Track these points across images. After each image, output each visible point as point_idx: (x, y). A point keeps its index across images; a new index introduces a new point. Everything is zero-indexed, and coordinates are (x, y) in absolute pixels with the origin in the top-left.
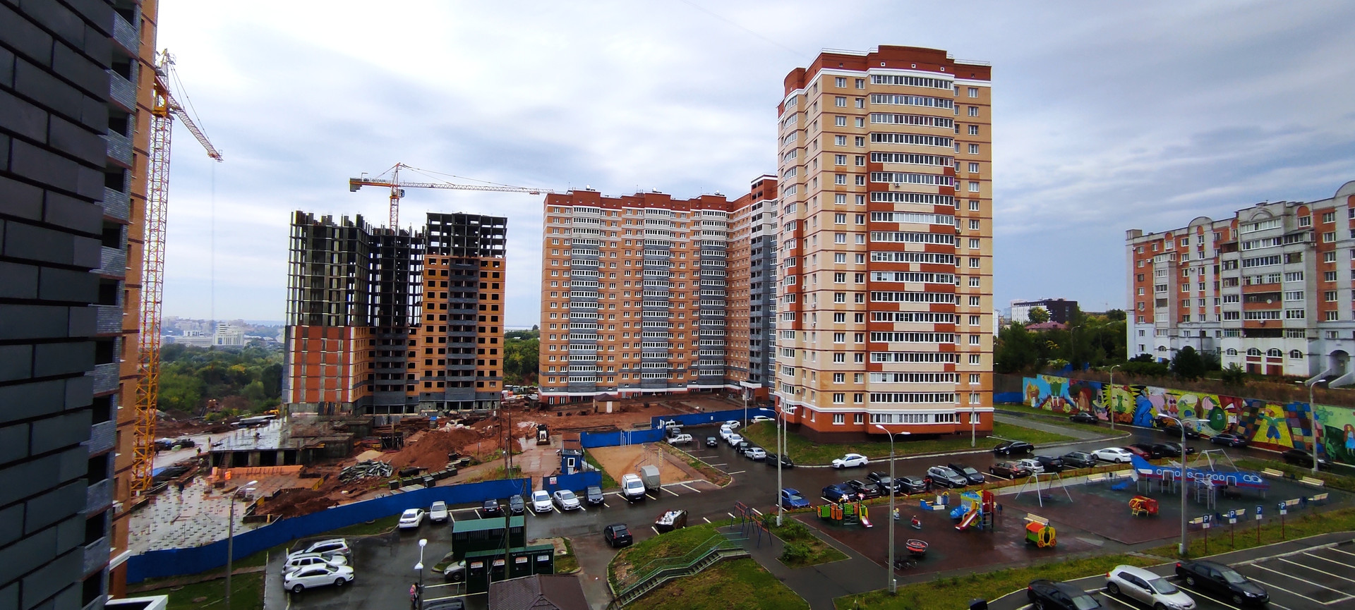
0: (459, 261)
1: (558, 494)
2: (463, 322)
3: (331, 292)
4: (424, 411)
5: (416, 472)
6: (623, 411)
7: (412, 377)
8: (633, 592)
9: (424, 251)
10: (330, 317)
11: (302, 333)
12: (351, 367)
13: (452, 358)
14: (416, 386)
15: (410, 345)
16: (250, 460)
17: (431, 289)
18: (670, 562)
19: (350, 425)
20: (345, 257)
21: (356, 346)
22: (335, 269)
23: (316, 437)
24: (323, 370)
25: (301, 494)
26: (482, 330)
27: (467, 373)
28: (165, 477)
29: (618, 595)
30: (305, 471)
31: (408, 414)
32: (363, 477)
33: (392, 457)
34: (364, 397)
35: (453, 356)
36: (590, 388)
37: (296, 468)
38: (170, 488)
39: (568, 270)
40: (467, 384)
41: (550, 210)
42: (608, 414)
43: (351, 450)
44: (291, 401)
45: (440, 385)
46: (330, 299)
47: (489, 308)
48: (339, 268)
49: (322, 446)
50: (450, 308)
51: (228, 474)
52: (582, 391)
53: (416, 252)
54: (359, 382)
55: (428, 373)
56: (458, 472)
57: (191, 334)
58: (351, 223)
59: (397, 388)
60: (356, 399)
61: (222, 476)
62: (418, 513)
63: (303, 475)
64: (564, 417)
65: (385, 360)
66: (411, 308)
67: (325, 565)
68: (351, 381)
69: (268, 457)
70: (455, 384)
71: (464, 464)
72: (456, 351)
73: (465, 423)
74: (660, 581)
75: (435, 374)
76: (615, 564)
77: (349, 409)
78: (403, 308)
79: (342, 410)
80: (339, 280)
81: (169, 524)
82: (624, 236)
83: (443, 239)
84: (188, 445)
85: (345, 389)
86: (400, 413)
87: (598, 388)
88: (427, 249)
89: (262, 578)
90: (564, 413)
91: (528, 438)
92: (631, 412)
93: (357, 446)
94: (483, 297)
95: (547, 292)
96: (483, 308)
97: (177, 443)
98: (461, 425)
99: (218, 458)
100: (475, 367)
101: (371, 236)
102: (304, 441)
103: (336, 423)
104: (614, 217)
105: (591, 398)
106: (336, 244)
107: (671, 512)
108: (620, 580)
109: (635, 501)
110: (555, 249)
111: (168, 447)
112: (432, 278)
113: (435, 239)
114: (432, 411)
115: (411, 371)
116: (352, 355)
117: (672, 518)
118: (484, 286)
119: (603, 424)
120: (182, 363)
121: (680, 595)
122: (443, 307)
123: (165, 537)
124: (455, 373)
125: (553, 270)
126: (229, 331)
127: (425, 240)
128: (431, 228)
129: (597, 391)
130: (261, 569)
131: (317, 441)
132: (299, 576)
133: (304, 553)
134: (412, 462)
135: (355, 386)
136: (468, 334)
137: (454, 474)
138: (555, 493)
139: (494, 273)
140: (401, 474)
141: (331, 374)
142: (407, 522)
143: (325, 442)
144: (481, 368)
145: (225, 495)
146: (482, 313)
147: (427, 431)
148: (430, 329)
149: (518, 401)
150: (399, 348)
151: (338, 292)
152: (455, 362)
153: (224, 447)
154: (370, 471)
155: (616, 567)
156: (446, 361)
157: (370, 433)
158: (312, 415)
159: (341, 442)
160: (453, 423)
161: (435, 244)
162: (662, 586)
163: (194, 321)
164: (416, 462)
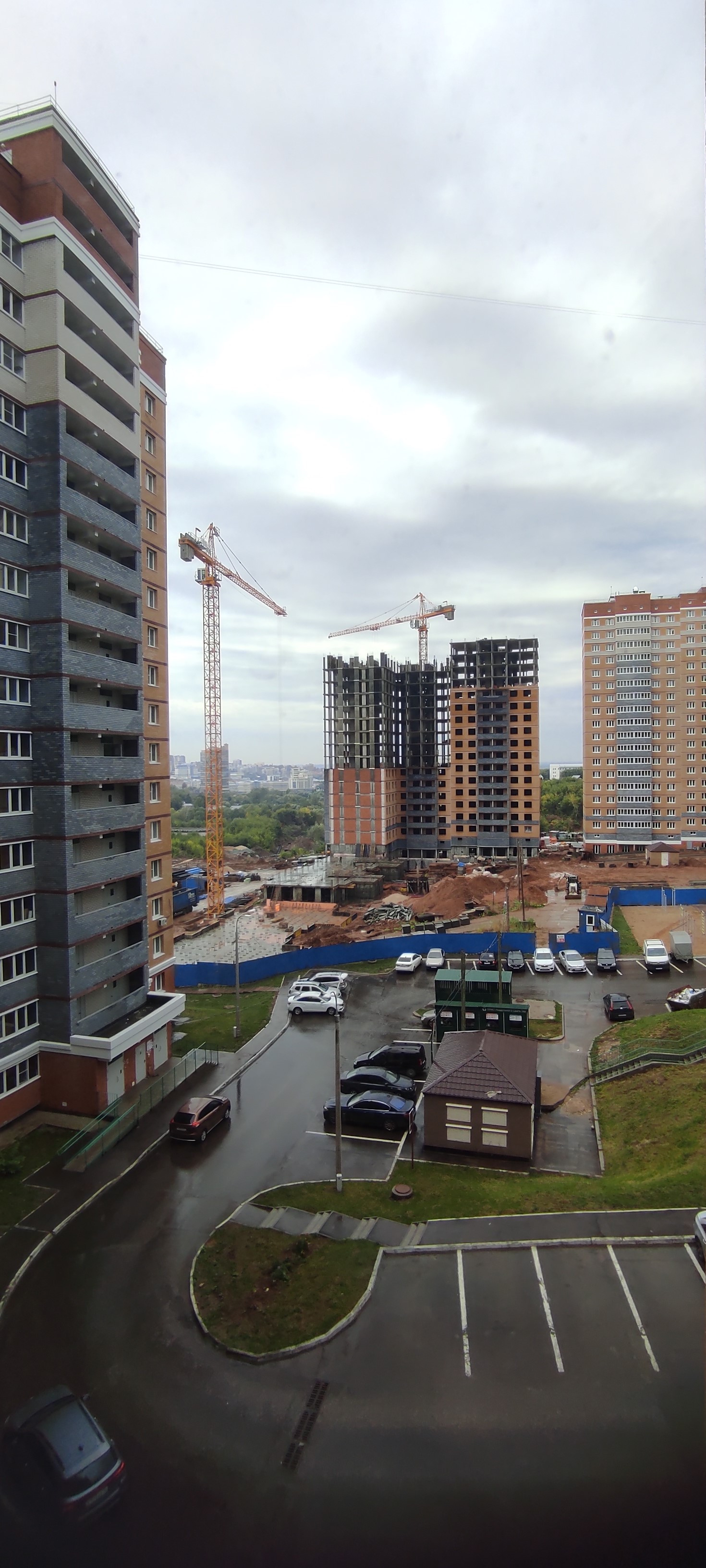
0: (487, 693)
1: (563, 953)
2: (493, 761)
3: (361, 734)
4: (457, 856)
5: (431, 918)
6: (683, 864)
7: (443, 820)
8: (610, 1071)
9: (450, 684)
10: (361, 759)
11: (338, 776)
12: (383, 810)
13: (483, 799)
14: (448, 830)
15: (440, 786)
16: (294, 895)
17: (459, 726)
18: (664, 1045)
19: (381, 868)
20: (372, 697)
21: (387, 787)
22: (364, 711)
23: (348, 878)
24: (358, 813)
25: (331, 929)
26: (515, 768)
27: (500, 816)
28: (234, 905)
29: (593, 1072)
30: (338, 909)
31: (441, 859)
32: (384, 919)
33: (413, 901)
34: (398, 840)
35: (484, 798)
36: (643, 836)
37: (331, 906)
38: (235, 914)
39: (613, 694)
40: (500, 829)
41: (587, 623)
42: (662, 867)
43: (379, 892)
44: (332, 842)
45: (472, 829)
46: (361, 742)
47: (521, 743)
48: (368, 709)
49: (352, 886)
50: (479, 745)
51: (277, 906)
52: (635, 839)
53: (443, 686)
54: (391, 824)
55: (460, 816)
56: (471, 922)
57: (273, 779)
58: (376, 663)
59: (429, 831)
60: (389, 842)
61: (273, 907)
62: (414, 958)
63: (336, 913)
64: (607, 868)
65: (416, 802)
66: (440, 747)
67: (320, 993)
68: (383, 822)
69: (308, 894)
70: (487, 828)
71: (479, 914)
72: (487, 792)
73: (493, 870)
74: (643, 1064)
75: (466, 817)
76: (603, 1037)
77: (383, 851)
78: (431, 748)
79: (376, 853)
80: (368, 721)
81: (231, 944)
82: (683, 646)
83: (469, 670)
84: (255, 878)
85: (379, 832)
86: (433, 857)
87: (654, 836)
88: (452, 682)
89: (274, 997)
90: (607, 865)
91: (557, 890)
92: (693, 866)
93: (386, 889)
94: (514, 731)
95: (590, 722)
96: (514, 743)
97: (248, 877)
98: (487, 872)
99: (270, 891)
100: (507, 809)
101: (398, 673)
102: (338, 880)
103: (369, 864)
104: (670, 622)
105: (644, 846)
106: (364, 685)
107: (691, 990)
108: (601, 1056)
109: (655, 972)
110: (596, 669)
111: (241, 879)
112: (459, 714)
113: (461, 670)
114: (465, 856)
115: (442, 814)
116: (383, 797)
117: (690, 995)
118: (514, 719)
119: (653, 879)
120: (264, 804)
121: (661, 1084)
122: (472, 744)
123: (226, 955)
124: (487, 816)
125: (596, 695)
126: (301, 775)
127: (450, 672)
128: (457, 658)
129: (653, 839)
130: (276, 989)
131: (349, 881)
132: (298, 1000)
133: (308, 980)
134: (431, 908)
135: (387, 829)
136: (499, 773)
137: (466, 923)
138: (560, 952)
139: (525, 703)
140: (418, 919)
141: (366, 816)
142: (403, 966)
143: (356, 883)
144: (515, 811)
145: (273, 924)
146: (513, 750)
147: (454, 877)
148: (459, 768)
149: (562, 849)
150: (429, 789)
151: (368, 734)
152: (487, 804)
153: (275, 882)
154: (391, 914)
155: (602, 1041)
156: (477, 804)
157: (402, 877)
158: (350, 856)
159: (370, 883)
160: (479, 870)
161: (461, 676)
162: (644, 1070)
163: (276, 767)
164: (434, 909)
